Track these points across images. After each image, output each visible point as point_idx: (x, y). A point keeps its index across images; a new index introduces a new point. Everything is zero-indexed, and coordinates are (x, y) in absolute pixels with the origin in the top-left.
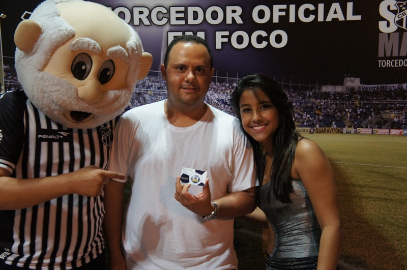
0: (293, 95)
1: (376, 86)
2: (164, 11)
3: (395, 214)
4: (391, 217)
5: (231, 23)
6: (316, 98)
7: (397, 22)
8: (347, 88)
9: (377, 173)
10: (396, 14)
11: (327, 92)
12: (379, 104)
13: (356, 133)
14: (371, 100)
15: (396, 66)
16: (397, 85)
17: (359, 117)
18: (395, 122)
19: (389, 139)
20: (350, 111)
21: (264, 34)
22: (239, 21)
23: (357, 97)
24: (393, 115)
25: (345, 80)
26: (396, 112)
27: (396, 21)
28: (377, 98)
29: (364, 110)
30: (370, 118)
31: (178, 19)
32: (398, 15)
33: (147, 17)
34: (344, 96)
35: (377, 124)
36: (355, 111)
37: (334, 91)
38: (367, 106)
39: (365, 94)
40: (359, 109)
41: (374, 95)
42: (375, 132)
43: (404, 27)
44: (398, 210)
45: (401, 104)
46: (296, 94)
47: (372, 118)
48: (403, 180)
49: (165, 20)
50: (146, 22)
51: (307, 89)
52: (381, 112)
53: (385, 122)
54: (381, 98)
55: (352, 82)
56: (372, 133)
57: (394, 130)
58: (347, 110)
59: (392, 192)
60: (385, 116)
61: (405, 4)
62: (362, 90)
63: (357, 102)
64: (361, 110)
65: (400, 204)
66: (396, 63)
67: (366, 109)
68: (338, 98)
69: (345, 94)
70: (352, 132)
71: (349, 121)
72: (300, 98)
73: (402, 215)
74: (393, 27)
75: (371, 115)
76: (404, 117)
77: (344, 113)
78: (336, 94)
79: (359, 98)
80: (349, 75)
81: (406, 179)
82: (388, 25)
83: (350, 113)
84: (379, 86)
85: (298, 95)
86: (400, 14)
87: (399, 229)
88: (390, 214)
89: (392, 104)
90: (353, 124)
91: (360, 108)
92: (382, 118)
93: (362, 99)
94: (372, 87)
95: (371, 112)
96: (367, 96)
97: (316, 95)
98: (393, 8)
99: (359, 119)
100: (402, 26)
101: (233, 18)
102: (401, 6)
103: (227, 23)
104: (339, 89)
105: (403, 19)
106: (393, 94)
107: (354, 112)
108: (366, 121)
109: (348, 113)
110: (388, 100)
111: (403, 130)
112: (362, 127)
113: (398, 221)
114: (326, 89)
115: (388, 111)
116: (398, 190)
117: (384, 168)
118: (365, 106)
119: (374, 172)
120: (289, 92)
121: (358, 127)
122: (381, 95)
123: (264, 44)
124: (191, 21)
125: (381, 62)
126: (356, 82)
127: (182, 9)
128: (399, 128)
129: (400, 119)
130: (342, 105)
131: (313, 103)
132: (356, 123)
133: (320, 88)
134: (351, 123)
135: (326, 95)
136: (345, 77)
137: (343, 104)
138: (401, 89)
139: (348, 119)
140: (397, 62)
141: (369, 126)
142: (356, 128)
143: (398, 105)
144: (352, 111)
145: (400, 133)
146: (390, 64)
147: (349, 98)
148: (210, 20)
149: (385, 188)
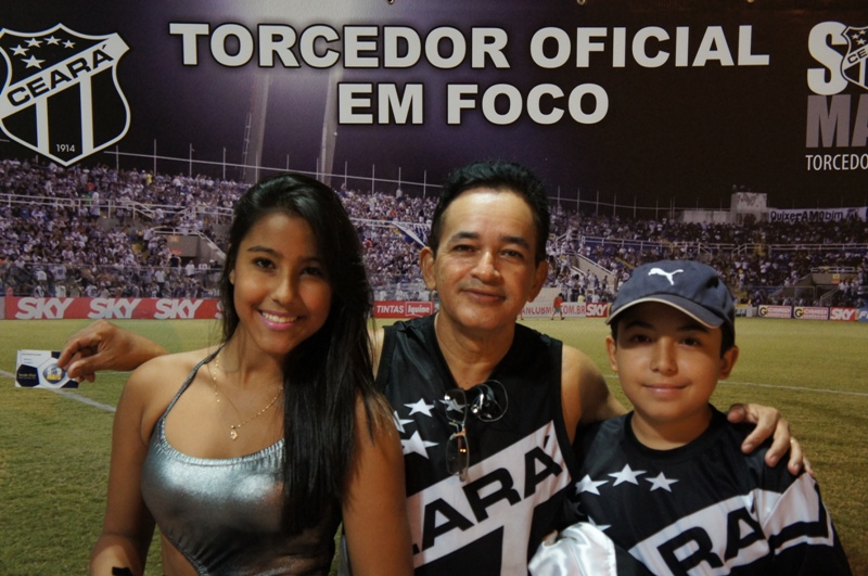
0: (620, 229)
1: (801, 211)
2: (331, 35)
3: (840, 498)
4: (832, 505)
5: (482, 65)
6: (671, 237)
7: (846, 71)
8: (739, 215)
9: (804, 405)
10: (844, 55)
11: (695, 223)
12: (806, 252)
13: (757, 315)
14: (790, 243)
15: (844, 168)
16: (845, 211)
17: (764, 281)
18: (841, 292)
19: (828, 331)
20: (744, 267)
21: (556, 92)
22: (501, 62)
23: (761, 236)
24: (836, 276)
25: (733, 196)
26: (843, 270)
27: (844, 68)
28: (802, 238)
29: (775, 266)
30: (787, 282)
31: (361, 54)
32: (848, 55)
33: (290, 49)
34: (731, 233)
35: (802, 296)
36: (754, 266)
37: (709, 222)
38: (781, 257)
39: (777, 230)
40: (764, 263)
41: (797, 231)
42: (798, 313)
43: (862, 83)
44: (848, 488)
45: (855, 252)
46: (627, 228)
47: (791, 282)
48: (858, 421)
49: (332, 57)
50: (289, 59)
51: (649, 216)
52: (812, 269)
53: (821, 291)
54: (812, 239)
55: (749, 201)
56: (793, 317)
57: (840, 310)
58: (738, 265)
59: (834, 447)
60: (819, 279)
61: (863, 32)
62: (770, 220)
63: (759, 248)
64: (768, 264)
65: (851, 475)
66: (844, 162)
67: (779, 262)
68: (718, 237)
69: (734, 230)
70: (749, 314)
71: (742, 290)
72: (636, 236)
73: (856, 500)
74: (839, 84)
75: (790, 277)
76: (861, 281)
77: (731, 272)
78: (715, 229)
79: (763, 237)
80: (742, 187)
81: (864, 419)
82: (828, 78)
83: (745, 271)
84: (808, 211)
85: (631, 229)
86: (852, 55)
87: (849, 531)
88: (831, 498)
89: (835, 252)
90: (751, 296)
91: (766, 260)
92: (814, 284)
93: (770, 240)
94: (792, 215)
95: (790, 269)
96: (781, 234)
97: (670, 231)
98: (838, 40)
99: (764, 284)
100: (858, 81)
101: (487, 56)
102: (855, 36)
103: (474, 66)
104: (721, 217)
105: (859, 64)
106: (837, 229)
107: (754, 270)
108: (779, 291)
109: (741, 271)
110: (827, 242)
111: (857, 311)
112: (770, 303)
113: (848, 513)
114: (692, 217)
115: (826, 268)
116: (848, 444)
117: (817, 393)
118: (778, 256)
119: (795, 403)
120: (611, 223)
121: (760, 303)
122: (811, 232)
123: (556, 115)
124: (392, 60)
125: (812, 159)
126: (757, 202)
127: (373, 31)
128: (850, 306)
129: (852, 285)
130: (726, 255)
131: (664, 249)
132: (757, 293)
133: (679, 214)
134: (745, 293)
135: (693, 231)
136: (734, 192)
137: (730, 251)
138: (854, 218)
139: (740, 284)
140: (846, 159)
141: (785, 301)
142: (757, 305)
143: (847, 255)
144: (748, 266)
145: (853, 315)
146: (831, 163)
147: (742, 239)
148: (435, 58)
149: (821, 440)
